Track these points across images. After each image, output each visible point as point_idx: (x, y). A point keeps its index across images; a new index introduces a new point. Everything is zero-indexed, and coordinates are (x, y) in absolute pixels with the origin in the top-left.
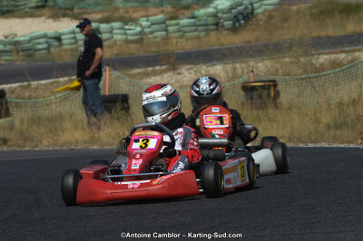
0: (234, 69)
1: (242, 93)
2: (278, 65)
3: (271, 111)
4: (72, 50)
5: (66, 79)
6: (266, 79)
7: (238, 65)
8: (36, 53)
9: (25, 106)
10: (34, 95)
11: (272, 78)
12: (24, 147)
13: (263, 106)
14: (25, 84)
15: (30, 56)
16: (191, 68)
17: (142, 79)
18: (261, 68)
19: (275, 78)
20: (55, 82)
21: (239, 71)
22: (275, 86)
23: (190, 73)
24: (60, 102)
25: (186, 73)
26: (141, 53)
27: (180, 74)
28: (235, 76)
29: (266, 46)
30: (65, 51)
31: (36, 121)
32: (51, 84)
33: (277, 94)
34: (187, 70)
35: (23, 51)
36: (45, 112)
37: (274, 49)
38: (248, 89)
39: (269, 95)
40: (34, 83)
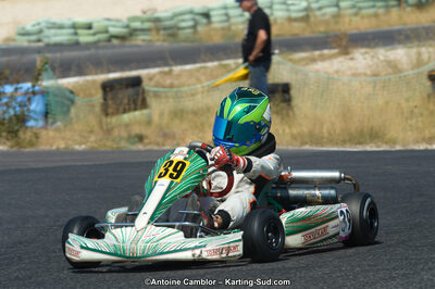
0: (419, 55)
4: (223, 29)
5: (216, 63)
7: (424, 49)
8: (181, 32)
9: (167, 97)
10: (176, 82)
12: (163, 145)
14: (166, 69)
15: (173, 35)
16: (366, 53)
17: (307, 64)
20: (201, 68)
21: (425, 56)
23: (365, 59)
24: (208, 91)
25: (361, 57)
26: (307, 34)
27: (352, 59)
28: (420, 63)
30: (215, 29)
31: (178, 114)
32: (198, 70)
34: (362, 54)
35: (165, 29)
36: (189, 104)
40: (177, 69)
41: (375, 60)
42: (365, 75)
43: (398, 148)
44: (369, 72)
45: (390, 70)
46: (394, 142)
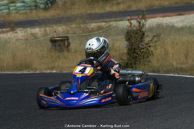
0: (45, 31)
1: (50, 43)
2: (69, 29)
3: (65, 53)
6: (63, 36)
7: (47, 28)
11: (66, 35)
13: (61, 51)
16: (22, 30)
18: (60, 30)
19: (68, 35)
21: (49, 31)
22: (68, 40)
23: (22, 33)
25: (20, 32)
27: (16, 33)
28: (46, 34)
29: (62, 18)
33: (69, 44)
34: (20, 30)
37: (68, 20)
38: (53, 41)
39: (64, 44)
41: (26, 33)
42: (22, 39)
43: (38, 72)
44: (23, 38)
45: (33, 38)
46: (36, 70)
